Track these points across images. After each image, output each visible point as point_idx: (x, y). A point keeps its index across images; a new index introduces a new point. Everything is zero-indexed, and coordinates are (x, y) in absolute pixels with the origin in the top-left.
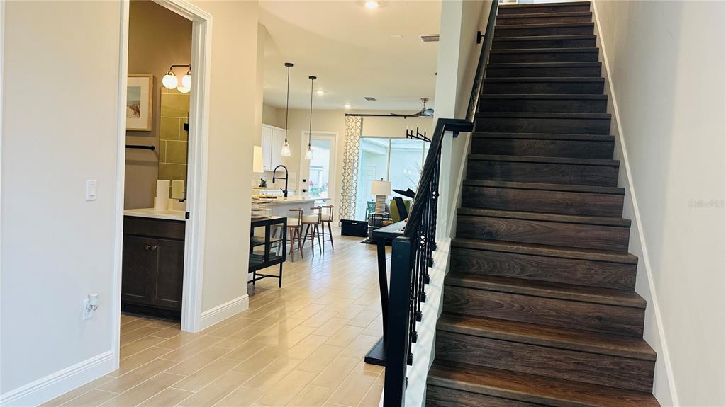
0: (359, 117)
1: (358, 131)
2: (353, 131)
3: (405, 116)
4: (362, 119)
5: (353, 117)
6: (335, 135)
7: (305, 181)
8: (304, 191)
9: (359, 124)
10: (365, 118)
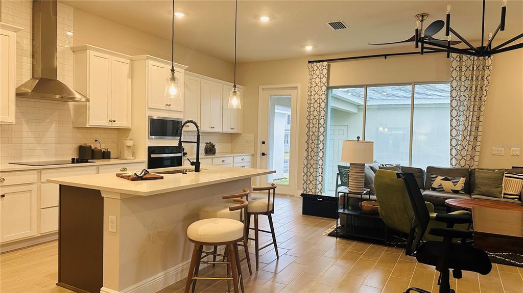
0: (325, 64)
1: (324, 80)
2: (318, 80)
3: (385, 56)
4: (329, 66)
5: (318, 64)
6: (296, 88)
7: (264, 143)
8: (263, 154)
9: (325, 72)
10: (333, 65)
